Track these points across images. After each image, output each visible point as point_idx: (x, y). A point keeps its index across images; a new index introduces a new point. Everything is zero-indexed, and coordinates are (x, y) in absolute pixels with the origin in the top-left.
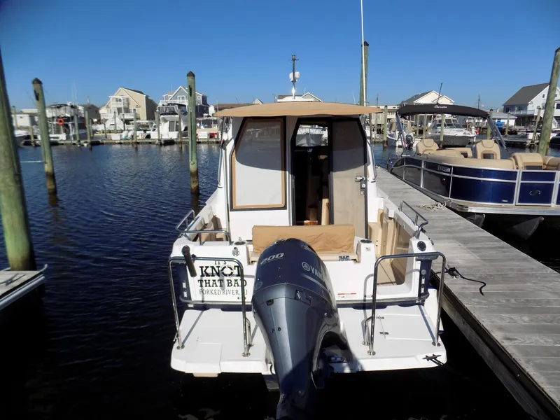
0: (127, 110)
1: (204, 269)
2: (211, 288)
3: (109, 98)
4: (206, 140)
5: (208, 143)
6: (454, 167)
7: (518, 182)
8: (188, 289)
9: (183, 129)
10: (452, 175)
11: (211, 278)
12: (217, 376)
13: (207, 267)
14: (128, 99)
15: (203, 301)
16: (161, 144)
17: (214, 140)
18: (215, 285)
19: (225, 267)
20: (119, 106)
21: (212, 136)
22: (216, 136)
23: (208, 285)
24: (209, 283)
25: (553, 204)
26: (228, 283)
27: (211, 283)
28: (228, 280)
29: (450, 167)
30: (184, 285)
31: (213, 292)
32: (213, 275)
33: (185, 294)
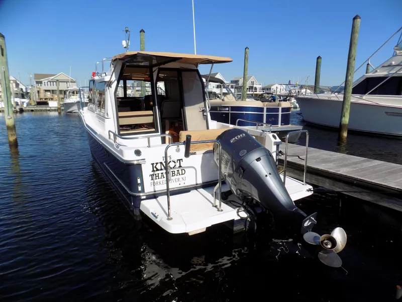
1: (155, 165)
2: (160, 180)
6: (231, 107)
7: (265, 113)
8: (142, 184)
10: (230, 112)
11: (160, 172)
12: (205, 230)
13: (157, 164)
15: (155, 191)
18: (162, 177)
19: (170, 162)
23: (157, 177)
24: (158, 176)
25: (279, 125)
26: (173, 174)
27: (160, 175)
28: (172, 172)
29: (228, 107)
30: (139, 181)
31: (161, 183)
32: (161, 170)
33: (140, 188)
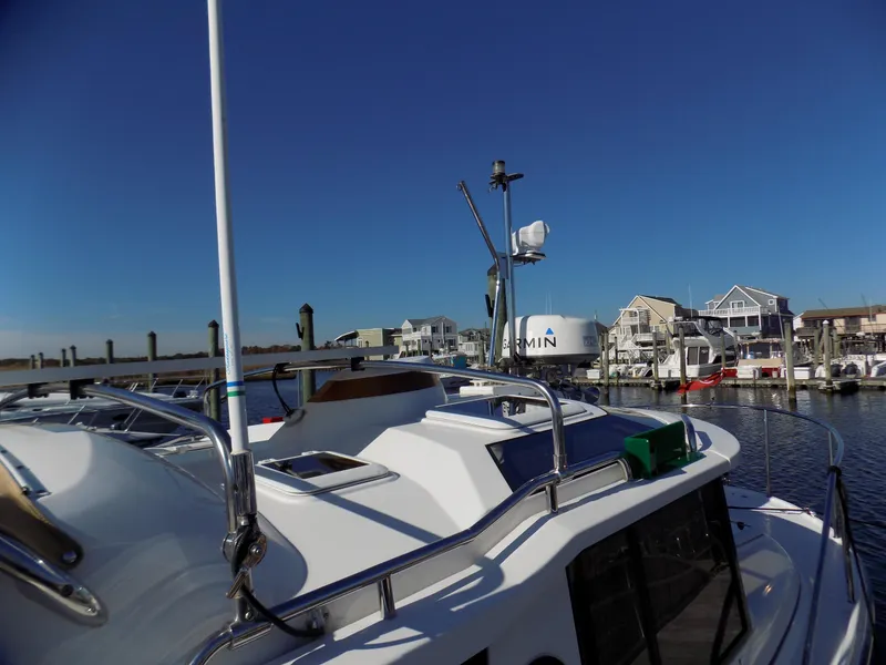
0: (646, 329)
3: (620, 312)
4: (750, 382)
5: (754, 387)
9: (711, 360)
14: (647, 312)
16: (660, 389)
17: (768, 383)
20: (634, 323)
21: (766, 373)
22: (775, 375)
